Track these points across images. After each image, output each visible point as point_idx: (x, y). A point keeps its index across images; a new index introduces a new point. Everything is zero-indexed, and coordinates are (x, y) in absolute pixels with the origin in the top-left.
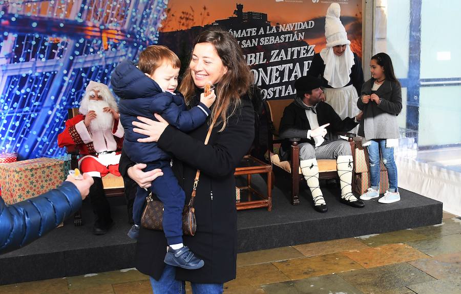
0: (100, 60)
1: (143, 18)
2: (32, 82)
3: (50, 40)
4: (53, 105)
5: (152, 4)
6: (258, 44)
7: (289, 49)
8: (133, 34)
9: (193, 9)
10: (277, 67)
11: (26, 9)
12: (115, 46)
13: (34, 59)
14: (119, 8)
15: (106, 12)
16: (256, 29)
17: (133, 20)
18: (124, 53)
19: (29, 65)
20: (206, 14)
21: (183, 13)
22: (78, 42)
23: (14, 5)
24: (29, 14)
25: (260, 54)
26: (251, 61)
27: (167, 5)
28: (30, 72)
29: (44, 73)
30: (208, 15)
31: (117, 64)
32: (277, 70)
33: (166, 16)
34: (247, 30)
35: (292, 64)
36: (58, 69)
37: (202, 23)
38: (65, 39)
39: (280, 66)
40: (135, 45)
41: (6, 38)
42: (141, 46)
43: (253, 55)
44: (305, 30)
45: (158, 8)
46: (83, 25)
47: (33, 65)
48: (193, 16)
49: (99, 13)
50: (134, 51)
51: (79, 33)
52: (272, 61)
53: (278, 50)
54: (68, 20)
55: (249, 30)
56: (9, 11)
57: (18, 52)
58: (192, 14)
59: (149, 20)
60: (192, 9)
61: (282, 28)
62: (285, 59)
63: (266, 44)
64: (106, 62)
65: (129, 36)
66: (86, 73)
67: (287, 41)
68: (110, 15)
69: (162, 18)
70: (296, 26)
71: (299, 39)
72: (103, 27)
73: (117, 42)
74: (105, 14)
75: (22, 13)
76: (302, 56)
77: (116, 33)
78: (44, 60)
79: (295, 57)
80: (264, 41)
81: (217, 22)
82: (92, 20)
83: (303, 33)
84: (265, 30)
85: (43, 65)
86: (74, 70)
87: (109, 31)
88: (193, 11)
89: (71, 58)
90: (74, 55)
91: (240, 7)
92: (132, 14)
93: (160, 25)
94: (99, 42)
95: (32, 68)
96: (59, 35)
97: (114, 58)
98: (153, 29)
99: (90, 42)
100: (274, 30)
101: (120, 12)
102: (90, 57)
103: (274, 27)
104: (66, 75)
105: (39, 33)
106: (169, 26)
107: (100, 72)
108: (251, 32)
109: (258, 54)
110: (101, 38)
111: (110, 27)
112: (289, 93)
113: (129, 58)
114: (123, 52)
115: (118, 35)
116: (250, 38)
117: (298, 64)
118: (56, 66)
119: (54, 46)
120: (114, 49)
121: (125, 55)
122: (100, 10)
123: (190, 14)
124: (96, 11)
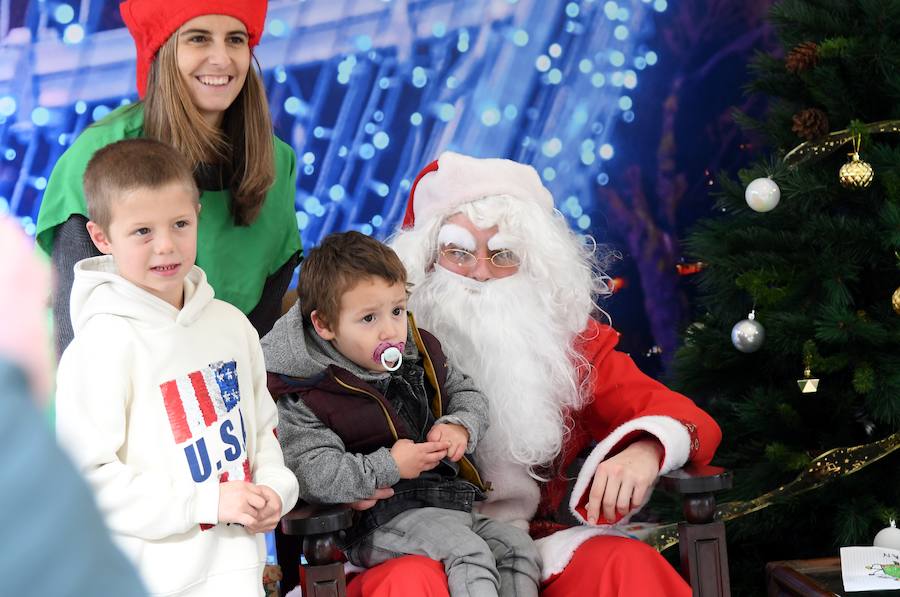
0: (383, 15)
2: (16, 165)
28: (5, 107)
29: (81, 109)
31: (474, 32)
47: (20, 68)
64: (414, 25)
66: (306, 98)
78: (75, 34)
85: (71, 62)
107: (384, 83)
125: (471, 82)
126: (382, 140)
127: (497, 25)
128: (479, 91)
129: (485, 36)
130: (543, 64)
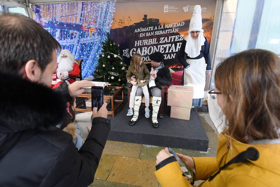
0: (89, 40)
1: (104, 22)
3: (71, 32)
5: (107, 16)
6: (154, 34)
7: (170, 37)
8: (100, 30)
10: (163, 45)
11: (62, 19)
12: (94, 35)
13: (66, 39)
14: (94, 18)
15: (89, 20)
16: (153, 27)
17: (100, 23)
18: (97, 38)
19: (65, 41)
20: (130, 20)
21: (120, 20)
22: (80, 33)
23: (58, 18)
24: (63, 22)
25: (155, 39)
26: (150, 43)
27: (113, 16)
28: (66, 44)
29: (70, 45)
30: (131, 21)
32: (163, 47)
33: (113, 21)
35: (170, 44)
36: (75, 43)
37: (128, 24)
38: (75, 31)
39: (165, 45)
40: (101, 34)
41: (57, 31)
42: (104, 35)
43: (151, 40)
44: (179, 27)
45: (109, 18)
46: (81, 26)
49: (87, 21)
50: (101, 37)
51: (81, 29)
52: (160, 42)
53: (164, 38)
54: (76, 24)
55: (150, 28)
56: (56, 21)
57: (61, 36)
58: (124, 20)
59: (106, 23)
61: (166, 26)
62: (167, 42)
63: (158, 34)
64: (91, 41)
65: (99, 30)
66: (84, 45)
67: (169, 33)
68: (91, 22)
69: (111, 22)
70: (174, 25)
71: (175, 32)
72: (89, 27)
73: (94, 33)
74: (89, 21)
75: (60, 21)
76: (176, 40)
77: (94, 29)
78: (70, 39)
79: (172, 41)
81: (135, 24)
82: (85, 23)
83: (178, 29)
84: (158, 28)
85: (69, 41)
86: (80, 44)
87: (91, 28)
88: (124, 19)
89: (79, 39)
90: (79, 38)
91: (146, 16)
92: (99, 21)
93: (110, 26)
94: (88, 33)
95: (66, 43)
96: (74, 30)
97: (94, 39)
98: (108, 27)
99: (84, 33)
101: (95, 20)
102: (85, 39)
103: (162, 26)
104: (78, 46)
105: (67, 29)
106: (114, 26)
107: (89, 45)
108: (151, 28)
109: (153, 39)
110: (88, 31)
111: (91, 27)
112: (168, 58)
113: (99, 40)
114: (97, 37)
115: (94, 30)
116: (150, 31)
117: (174, 44)
118: (74, 42)
119: (72, 34)
120: (93, 36)
121: (98, 39)
122: (87, 19)
123: (123, 21)
124: (85, 20)
125: (95, 45)
126: (89, 49)
127: (96, 42)
128: (95, 46)
129: (95, 42)
130: (99, 45)
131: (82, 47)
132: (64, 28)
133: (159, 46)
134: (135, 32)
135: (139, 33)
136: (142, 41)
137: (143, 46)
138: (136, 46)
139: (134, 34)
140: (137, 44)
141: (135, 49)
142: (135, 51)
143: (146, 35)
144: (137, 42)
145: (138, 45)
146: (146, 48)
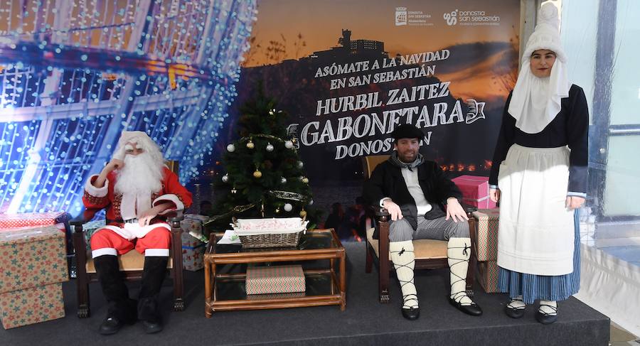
0: (167, 101)
1: (220, 49)
2: (83, 128)
3: (104, 76)
4: (109, 156)
5: (231, 31)
6: (371, 81)
7: (414, 88)
8: (207, 70)
9: (285, 37)
10: (397, 111)
11: (73, 38)
12: (185, 85)
13: (84, 100)
14: (189, 37)
15: (173, 43)
16: (368, 62)
17: (208, 52)
18: (197, 94)
19: (79, 106)
20: (302, 43)
21: (272, 43)
22: (139, 80)
23: (59, 33)
24: (77, 45)
25: (373, 95)
26: (361, 104)
27: (251, 33)
28: (81, 115)
29: (98, 117)
31: (187, 107)
32: (397, 115)
33: (249, 47)
34: (356, 63)
35: (417, 108)
36: (115, 112)
37: (297, 54)
38: (122, 75)
39: (401, 110)
40: (211, 83)
41: (50, 73)
42: (218, 85)
43: (365, 96)
44: (436, 62)
45: (239, 36)
46: (144, 58)
47: (84, 107)
48: (284, 47)
49: (164, 44)
50: (210, 90)
51: (140, 68)
52: (390, 103)
53: (398, 90)
54: (126, 53)
55: (359, 64)
56: (53, 41)
57: (65, 90)
58: (283, 43)
59: (227, 52)
60: (283, 37)
61: (404, 61)
62: (407, 100)
63: (381, 81)
64: (173, 104)
65: (202, 72)
66: (149, 118)
67: (411, 77)
68: (178, 46)
69: (245, 49)
70: (424, 57)
71: (428, 74)
72: (169, 61)
73: (187, 79)
74: (171, 45)
75: (68, 44)
76: (431, 96)
77: (186, 68)
78: (97, 101)
79: (422, 98)
80: (380, 78)
81: (315, 53)
82: (156, 51)
83: (434, 67)
84: (381, 64)
85: (96, 107)
86: (135, 114)
87: (178, 66)
88: (285, 40)
89: (131, 99)
90: (134, 96)
91: (347, 34)
92: (206, 44)
93: (243, 59)
94: (165, 79)
95: (83, 111)
96: (115, 70)
97: (184, 99)
98: (233, 64)
99: (153, 79)
100: (393, 62)
101: (191, 43)
102: (154, 98)
103: (393, 59)
104: (125, 120)
105: (91, 68)
106: (253, 60)
107: (166, 116)
108: (362, 66)
109: (371, 95)
110: (167, 74)
111: (178, 61)
113: (203, 99)
114: (195, 92)
115: (188, 71)
116: (361, 74)
117: (425, 107)
118: (112, 108)
119: (109, 84)
120: (183, 89)
121: (198, 96)
122: (165, 39)
123: (281, 45)
124: (160, 40)
125: (186, 117)
126: (166, 128)
127: (192, 105)
128: (188, 119)
129: (190, 108)
130: (203, 114)
131: (141, 121)
132: (82, 65)
133: (386, 114)
134: (316, 76)
135: (330, 78)
136: (337, 102)
137: (342, 114)
138: (319, 113)
139: (313, 82)
140: (323, 110)
141: (318, 123)
142: (317, 128)
143: (347, 82)
144: (324, 104)
145: (327, 112)
146: (349, 119)
